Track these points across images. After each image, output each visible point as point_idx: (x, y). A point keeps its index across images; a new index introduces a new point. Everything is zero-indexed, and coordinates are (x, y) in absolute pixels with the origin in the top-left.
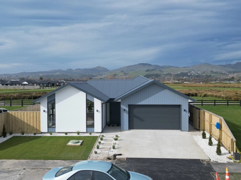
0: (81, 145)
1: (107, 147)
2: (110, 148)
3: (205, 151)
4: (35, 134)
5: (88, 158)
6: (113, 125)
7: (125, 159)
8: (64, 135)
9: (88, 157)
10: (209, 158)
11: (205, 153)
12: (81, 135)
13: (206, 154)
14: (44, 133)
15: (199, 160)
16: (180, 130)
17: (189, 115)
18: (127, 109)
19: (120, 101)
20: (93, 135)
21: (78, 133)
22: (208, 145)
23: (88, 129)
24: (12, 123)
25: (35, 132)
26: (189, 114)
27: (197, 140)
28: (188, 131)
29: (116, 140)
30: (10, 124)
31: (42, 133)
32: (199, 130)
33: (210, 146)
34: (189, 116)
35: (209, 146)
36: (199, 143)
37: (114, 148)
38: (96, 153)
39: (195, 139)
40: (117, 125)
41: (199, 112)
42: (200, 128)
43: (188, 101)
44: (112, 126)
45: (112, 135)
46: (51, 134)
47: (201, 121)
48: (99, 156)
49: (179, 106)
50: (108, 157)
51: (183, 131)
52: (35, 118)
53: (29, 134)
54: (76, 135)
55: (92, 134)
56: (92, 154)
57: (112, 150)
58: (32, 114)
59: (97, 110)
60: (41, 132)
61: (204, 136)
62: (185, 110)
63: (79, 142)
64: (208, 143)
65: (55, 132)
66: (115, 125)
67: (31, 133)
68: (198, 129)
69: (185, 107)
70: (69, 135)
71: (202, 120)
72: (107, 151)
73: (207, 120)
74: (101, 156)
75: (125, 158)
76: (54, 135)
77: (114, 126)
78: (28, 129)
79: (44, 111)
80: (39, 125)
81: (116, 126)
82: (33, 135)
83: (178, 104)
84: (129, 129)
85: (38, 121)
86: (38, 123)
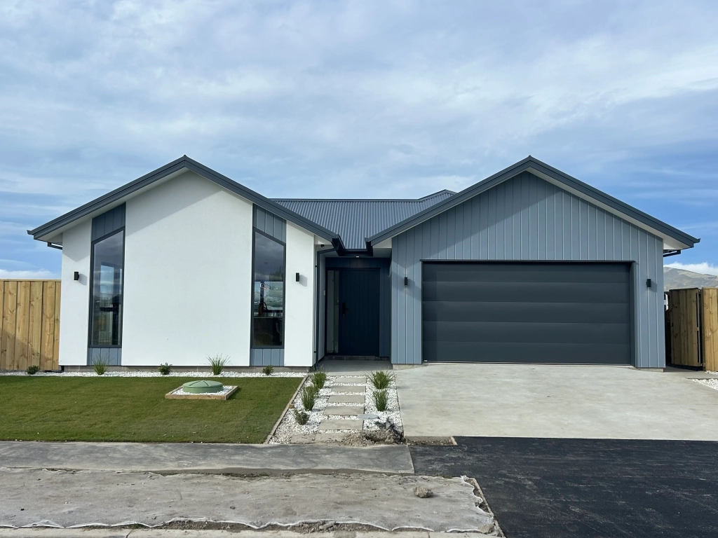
0: (231, 397)
1: (349, 405)
2: (365, 410)
7: (453, 440)
8: (154, 375)
9: (269, 434)
12: (230, 374)
14: (74, 368)
16: (632, 366)
17: (666, 303)
18: (417, 278)
21: (218, 369)
23: (258, 350)
25: (35, 363)
26: (665, 299)
28: (665, 370)
31: (63, 368)
32: (701, 369)
34: (665, 306)
42: (702, 362)
43: (662, 246)
45: (360, 377)
46: (101, 372)
47: (707, 333)
48: (321, 431)
49: (628, 266)
51: (642, 368)
52: (37, 304)
53: (10, 374)
54: (203, 374)
55: (276, 373)
56: (283, 426)
57: (377, 413)
58: (25, 287)
59: (297, 275)
60: (61, 364)
62: (649, 284)
63: (219, 390)
65: (119, 366)
67: (15, 367)
68: (696, 364)
69: (649, 270)
71: (712, 331)
74: (329, 432)
75: (448, 439)
76: (113, 375)
78: (3, 351)
79: (77, 276)
80: (52, 336)
83: (623, 258)
84: (423, 362)
85: (48, 320)
86: (48, 327)
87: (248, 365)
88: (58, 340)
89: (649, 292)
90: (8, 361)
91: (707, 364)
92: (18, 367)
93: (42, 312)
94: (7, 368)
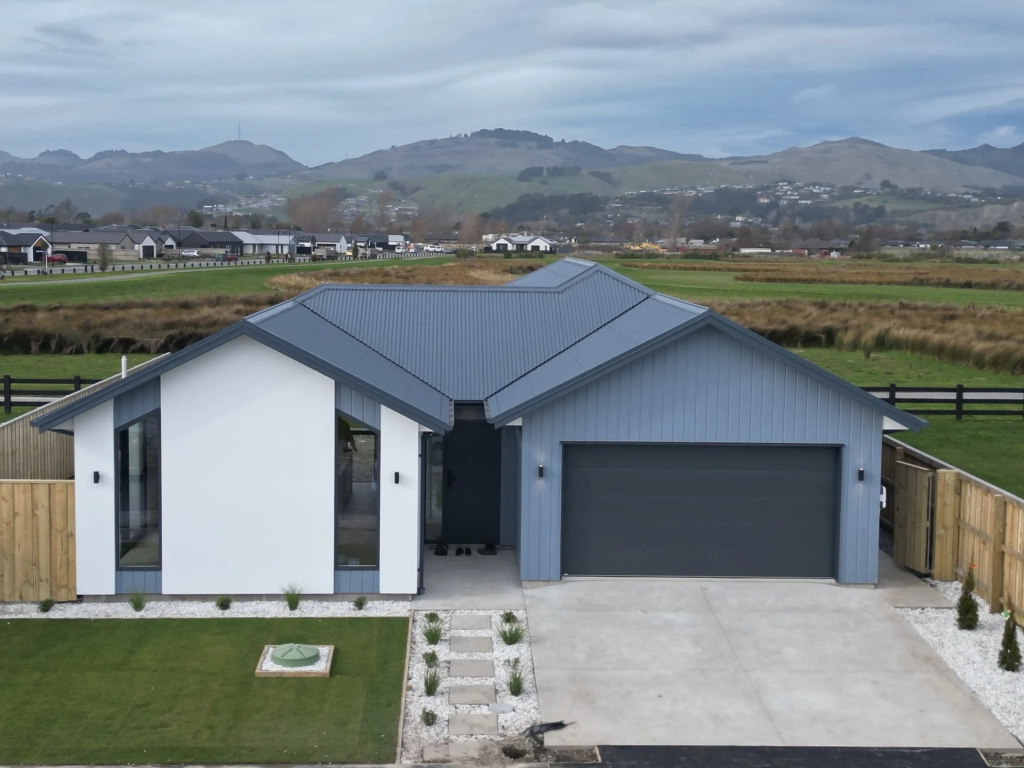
0: (334, 672)
1: (476, 682)
2: (496, 692)
3: (990, 702)
4: (46, 606)
5: (395, 754)
6: (464, 546)
7: (597, 751)
8: (209, 610)
9: (396, 744)
10: (1019, 741)
11: (994, 712)
12: (309, 610)
13: (999, 717)
14: (96, 598)
15: (973, 751)
16: (833, 581)
17: (883, 498)
18: (556, 466)
19: (518, 422)
20: (376, 609)
21: (293, 600)
22: (996, 665)
23: (345, 574)
25: (44, 596)
26: (882, 493)
27: (929, 637)
28: (876, 586)
29: (511, 639)
31: (80, 599)
32: (929, 575)
33: (1008, 674)
34: (881, 503)
35: (1000, 671)
36: (947, 655)
37: (516, 688)
38: (429, 719)
39: (921, 630)
40: (483, 546)
41: (934, 480)
42: (930, 568)
43: (881, 423)
44: (459, 552)
45: (482, 613)
46: (138, 607)
47: (939, 531)
48: (453, 737)
49: (836, 451)
50: (506, 744)
51: (847, 584)
53: (12, 608)
54: (278, 610)
55: (369, 604)
56: (408, 728)
57: (513, 701)
58: (24, 491)
59: (397, 475)
60: (78, 593)
61: (971, 615)
62: (861, 476)
63: (315, 658)
64: (994, 657)
65: (159, 596)
66: (474, 547)
67: (17, 600)
68: (923, 569)
69: (863, 455)
70: (238, 611)
71: (945, 527)
72: (485, 710)
73: (973, 529)
74: (462, 739)
75: (591, 749)
76: (154, 610)
77: (468, 552)
79: (97, 477)
80: (64, 557)
81: (481, 552)
82: (32, 612)
83: (832, 440)
84: (563, 572)
85: (59, 535)
86: (59, 544)
87: (330, 590)
88: (74, 561)
89: (860, 486)
90: (7, 591)
91: (936, 571)
92: (21, 597)
93: (51, 524)
94: (7, 599)
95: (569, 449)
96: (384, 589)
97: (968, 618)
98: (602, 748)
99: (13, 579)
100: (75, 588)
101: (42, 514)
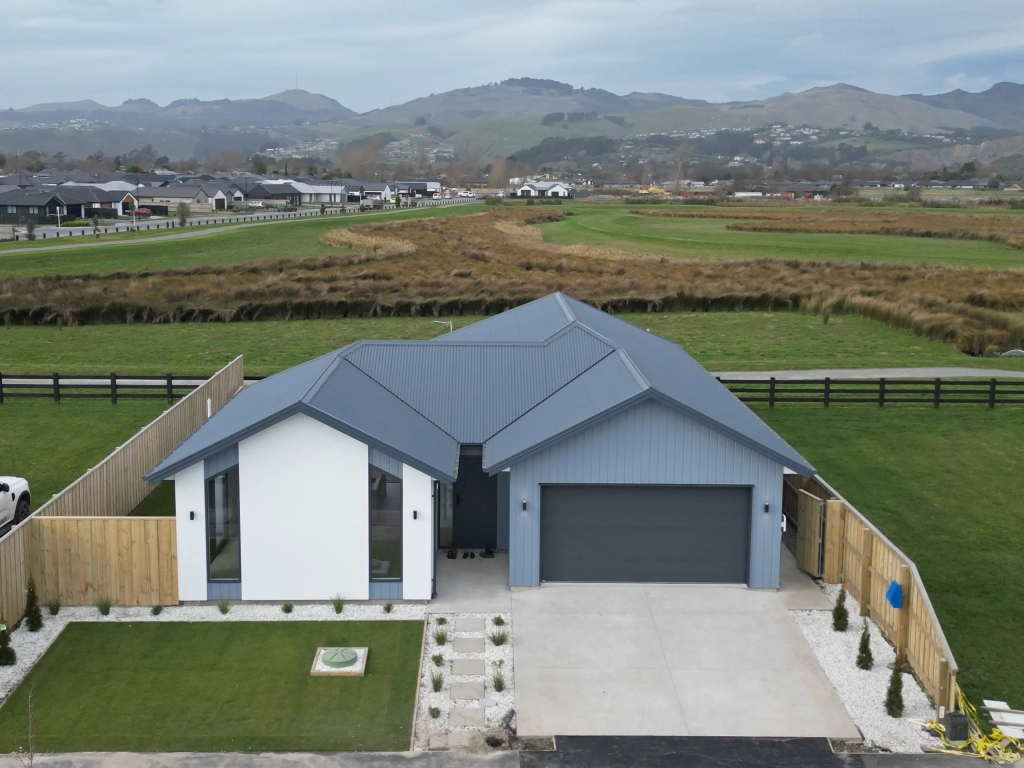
0: (367, 670)
1: (471, 679)
2: (485, 688)
3: (844, 698)
4: (157, 611)
5: (409, 743)
6: (469, 551)
7: (554, 740)
8: (275, 614)
9: (411, 734)
10: (860, 732)
11: (847, 706)
12: (351, 614)
13: (849, 711)
14: (193, 603)
15: (824, 740)
16: (745, 585)
17: (784, 524)
18: (536, 502)
19: (508, 470)
20: (401, 613)
21: (339, 605)
22: (855, 665)
23: (377, 585)
24: (56, 564)
25: (156, 602)
26: (783, 520)
27: (810, 638)
28: (778, 590)
29: (499, 641)
30: (49, 569)
31: (182, 603)
32: (820, 578)
33: (863, 671)
34: (782, 528)
35: (857, 669)
36: (820, 654)
37: (499, 686)
38: (435, 713)
39: (805, 631)
40: (484, 550)
41: (824, 509)
42: (822, 572)
43: (782, 470)
44: (465, 556)
45: (479, 616)
46: (224, 611)
47: (828, 546)
48: (452, 728)
49: (748, 490)
50: (489, 734)
51: (756, 589)
53: (132, 611)
54: (326, 614)
55: (395, 607)
56: (421, 719)
57: (495, 696)
58: (139, 525)
60: (180, 600)
62: (767, 509)
63: (353, 661)
64: (855, 659)
65: (239, 601)
66: (477, 552)
67: (135, 603)
68: (816, 575)
69: (769, 493)
70: (300, 614)
71: (832, 543)
72: (475, 704)
73: (852, 548)
74: (458, 729)
75: (550, 739)
76: (237, 614)
77: (473, 556)
78: (122, 587)
79: (192, 516)
80: (169, 573)
81: (483, 556)
82: (145, 615)
83: (745, 482)
84: (541, 581)
85: (165, 557)
86: (165, 563)
87: (367, 598)
88: (177, 576)
89: (766, 516)
90: (128, 595)
91: (825, 576)
92: (138, 602)
93: (159, 550)
94: (127, 604)
95: (545, 489)
96: (406, 596)
97: (840, 621)
98: (558, 738)
99: (132, 589)
100: (177, 595)
101: (152, 542)
